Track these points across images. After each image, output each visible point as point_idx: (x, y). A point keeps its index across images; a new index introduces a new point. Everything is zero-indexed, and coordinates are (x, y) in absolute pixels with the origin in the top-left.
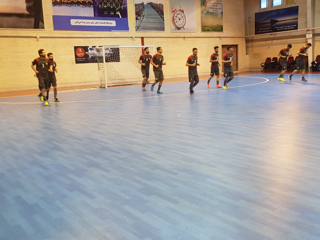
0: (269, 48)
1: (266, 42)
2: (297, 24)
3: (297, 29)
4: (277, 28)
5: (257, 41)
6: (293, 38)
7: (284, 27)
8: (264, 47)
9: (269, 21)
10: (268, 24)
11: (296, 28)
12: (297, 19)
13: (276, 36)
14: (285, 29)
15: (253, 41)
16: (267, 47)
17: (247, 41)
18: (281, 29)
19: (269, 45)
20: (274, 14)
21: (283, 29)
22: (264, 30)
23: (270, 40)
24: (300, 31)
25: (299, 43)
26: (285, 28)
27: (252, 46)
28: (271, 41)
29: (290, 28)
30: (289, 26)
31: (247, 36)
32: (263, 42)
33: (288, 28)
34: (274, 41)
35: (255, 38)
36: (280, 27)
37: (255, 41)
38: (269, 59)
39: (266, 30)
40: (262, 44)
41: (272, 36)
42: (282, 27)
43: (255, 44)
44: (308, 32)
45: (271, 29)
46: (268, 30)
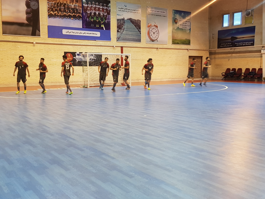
0: (229, 60)
1: (226, 55)
2: (253, 41)
3: (254, 46)
4: (237, 43)
5: (219, 54)
6: (250, 53)
7: (243, 43)
8: (225, 59)
9: (230, 38)
10: (228, 40)
11: (253, 44)
12: (254, 36)
13: (236, 50)
14: (244, 45)
15: (215, 53)
16: (227, 59)
17: (211, 53)
18: (239, 45)
19: (229, 58)
20: (234, 32)
21: (242, 45)
22: (225, 45)
24: (256, 47)
25: (255, 57)
26: (244, 44)
27: (215, 58)
28: (231, 54)
29: (248, 44)
30: (246, 43)
31: (210, 50)
32: (224, 55)
33: (246, 44)
34: (234, 55)
35: (217, 51)
36: (239, 43)
37: (218, 54)
38: (228, 69)
39: (227, 45)
40: (223, 57)
41: (232, 50)
42: (240, 43)
43: (217, 56)
44: (263, 48)
45: (231, 45)
46: (229, 45)
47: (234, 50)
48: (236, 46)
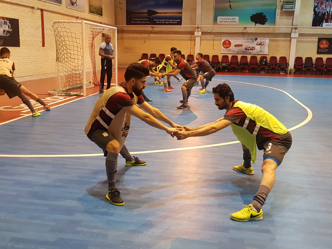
0: (145, 42)
1: (141, 34)
2: (181, 19)
3: (181, 25)
4: (157, 20)
5: (129, 33)
6: (175, 34)
7: (165, 20)
8: (138, 41)
9: (146, 11)
10: (144, 14)
11: (180, 23)
13: (155, 29)
14: (167, 23)
16: (142, 41)
18: (161, 22)
19: (145, 40)
21: (164, 22)
22: (139, 21)
23: (146, 33)
24: (185, 26)
26: (167, 21)
28: (148, 35)
29: (172, 23)
30: (171, 20)
32: (137, 34)
33: (170, 22)
34: (152, 35)
35: (125, 29)
36: (160, 20)
37: (127, 33)
39: (141, 21)
42: (162, 20)
43: (126, 35)
44: (197, 30)
45: (147, 21)
46: (144, 21)
47: (153, 29)
48: (155, 23)
